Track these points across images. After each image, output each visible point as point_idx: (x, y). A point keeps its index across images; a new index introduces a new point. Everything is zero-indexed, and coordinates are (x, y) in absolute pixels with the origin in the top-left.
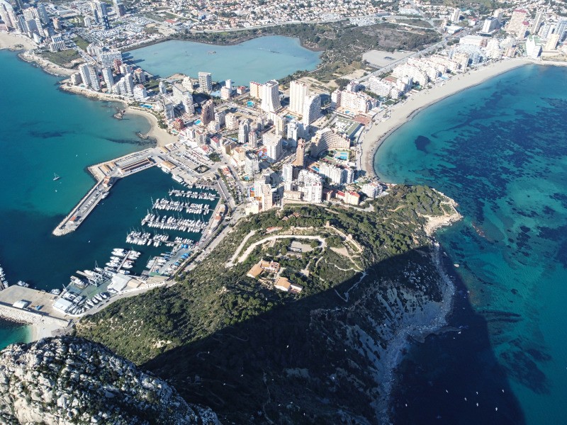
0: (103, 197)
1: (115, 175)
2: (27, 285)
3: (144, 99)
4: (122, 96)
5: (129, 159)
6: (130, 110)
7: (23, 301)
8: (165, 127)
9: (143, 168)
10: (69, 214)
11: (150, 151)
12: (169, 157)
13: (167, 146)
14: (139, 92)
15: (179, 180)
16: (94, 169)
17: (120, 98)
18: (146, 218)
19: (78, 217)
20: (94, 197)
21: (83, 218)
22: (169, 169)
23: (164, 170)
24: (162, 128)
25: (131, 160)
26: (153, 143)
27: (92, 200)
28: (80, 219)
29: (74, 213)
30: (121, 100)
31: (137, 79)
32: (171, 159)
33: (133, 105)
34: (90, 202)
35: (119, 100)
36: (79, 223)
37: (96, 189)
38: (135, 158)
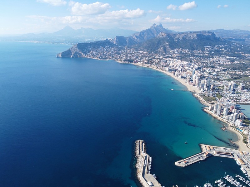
0: (202, 160)
1: (211, 153)
2: (156, 177)
3: (239, 126)
4: (229, 121)
5: (221, 149)
6: (231, 129)
7: (152, 183)
8: (247, 143)
9: (226, 156)
10: (184, 159)
11: (233, 150)
12: (243, 158)
13: (243, 152)
14: (238, 123)
15: (244, 172)
16: (203, 146)
17: (228, 122)
18: (219, 181)
19: (188, 162)
20: (198, 158)
21: (189, 164)
22: (241, 164)
23: (237, 163)
24: (244, 142)
25: (222, 150)
26: (237, 147)
27: (196, 158)
28: (188, 164)
29: (187, 160)
30: (228, 123)
31: (239, 117)
32: (244, 159)
33: (233, 127)
34: (195, 159)
35: (226, 122)
36: (187, 165)
37: (200, 155)
38: (224, 150)
